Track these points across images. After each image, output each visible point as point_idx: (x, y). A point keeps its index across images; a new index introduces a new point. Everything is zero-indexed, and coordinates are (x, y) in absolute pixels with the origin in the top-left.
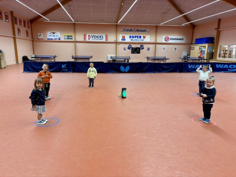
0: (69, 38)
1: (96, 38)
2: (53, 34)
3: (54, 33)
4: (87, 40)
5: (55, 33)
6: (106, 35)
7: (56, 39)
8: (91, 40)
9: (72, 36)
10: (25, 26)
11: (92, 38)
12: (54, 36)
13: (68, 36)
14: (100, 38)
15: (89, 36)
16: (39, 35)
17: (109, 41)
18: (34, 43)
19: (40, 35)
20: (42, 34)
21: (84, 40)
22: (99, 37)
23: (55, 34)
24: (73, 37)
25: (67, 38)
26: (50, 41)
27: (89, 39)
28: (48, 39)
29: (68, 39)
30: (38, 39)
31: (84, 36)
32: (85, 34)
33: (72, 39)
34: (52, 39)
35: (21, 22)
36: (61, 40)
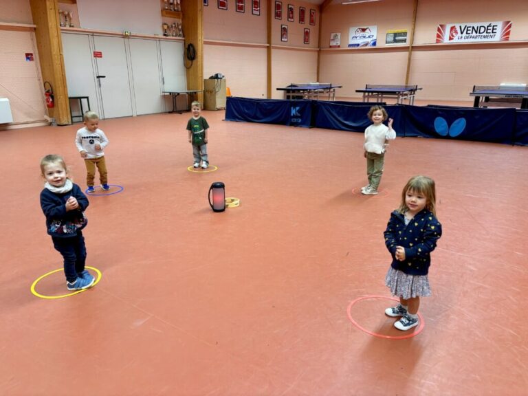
0: (397, 38)
1: (474, 34)
2: (361, 34)
3: (364, 30)
4: (446, 40)
7: (366, 45)
8: (456, 41)
9: (405, 34)
10: (302, 19)
11: (462, 33)
12: (364, 37)
13: (396, 35)
14: (485, 34)
15: (452, 28)
16: (332, 38)
17: (513, 38)
18: (321, 56)
19: (336, 36)
20: (339, 35)
21: (438, 41)
22: (482, 29)
24: (408, 38)
25: (392, 39)
26: (355, 49)
27: (450, 39)
28: (350, 46)
29: (395, 41)
30: (331, 47)
31: (439, 30)
32: (441, 25)
33: (405, 41)
34: (358, 45)
35: (292, 13)
36: (378, 45)
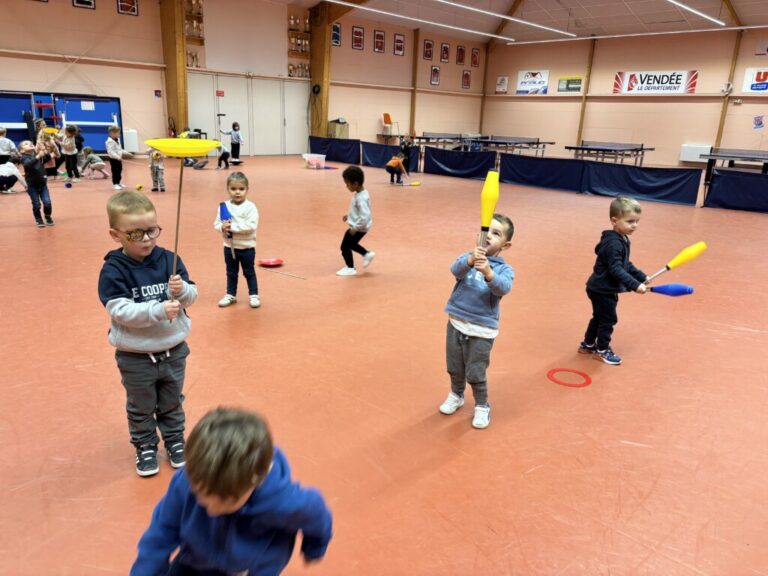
0: (571, 86)
1: (656, 84)
2: (533, 79)
3: (534, 75)
4: (624, 91)
5: (538, 76)
6: (694, 72)
7: (536, 92)
8: (635, 92)
9: (579, 81)
10: (460, 59)
11: (642, 83)
12: (534, 83)
13: (569, 82)
14: (668, 85)
15: (632, 77)
16: (498, 82)
17: (699, 91)
18: (487, 103)
19: (503, 80)
20: (506, 79)
21: (615, 91)
22: (665, 79)
23: (538, 79)
24: (582, 86)
25: (564, 86)
26: (524, 97)
27: (629, 89)
28: (519, 92)
29: (568, 89)
30: (496, 93)
31: (617, 78)
32: (620, 73)
33: (579, 89)
34: (527, 92)
35: (447, 52)
36: (549, 94)
